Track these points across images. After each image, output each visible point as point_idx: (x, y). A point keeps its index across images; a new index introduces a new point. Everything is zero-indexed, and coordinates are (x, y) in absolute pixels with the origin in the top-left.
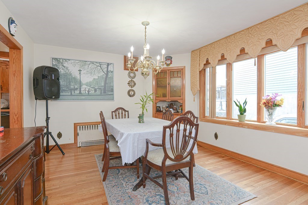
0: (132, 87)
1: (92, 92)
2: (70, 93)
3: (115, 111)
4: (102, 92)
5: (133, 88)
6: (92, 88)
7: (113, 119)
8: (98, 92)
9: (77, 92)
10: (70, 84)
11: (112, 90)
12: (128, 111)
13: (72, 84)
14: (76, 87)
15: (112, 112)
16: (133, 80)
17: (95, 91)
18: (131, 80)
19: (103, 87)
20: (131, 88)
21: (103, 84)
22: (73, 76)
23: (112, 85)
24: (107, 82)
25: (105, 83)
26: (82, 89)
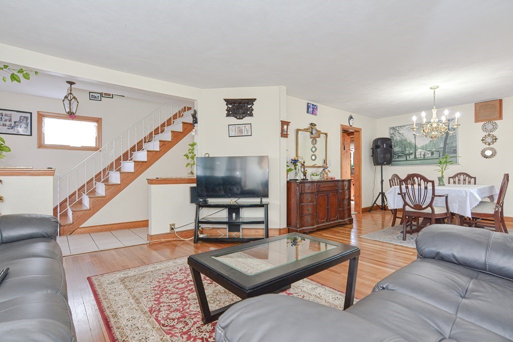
0: (489, 144)
1: (429, 155)
2: (405, 158)
3: (454, 177)
4: (441, 155)
5: (491, 146)
6: (428, 151)
7: (449, 183)
8: (436, 155)
9: (412, 157)
10: (405, 150)
11: (455, 151)
12: (475, 178)
13: (407, 149)
14: (411, 152)
15: (449, 178)
16: (491, 133)
17: (432, 153)
18: (487, 134)
19: (443, 149)
20: (487, 146)
21: (442, 145)
22: (408, 141)
23: (454, 145)
24: (448, 142)
25: (445, 144)
26: (417, 154)
